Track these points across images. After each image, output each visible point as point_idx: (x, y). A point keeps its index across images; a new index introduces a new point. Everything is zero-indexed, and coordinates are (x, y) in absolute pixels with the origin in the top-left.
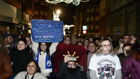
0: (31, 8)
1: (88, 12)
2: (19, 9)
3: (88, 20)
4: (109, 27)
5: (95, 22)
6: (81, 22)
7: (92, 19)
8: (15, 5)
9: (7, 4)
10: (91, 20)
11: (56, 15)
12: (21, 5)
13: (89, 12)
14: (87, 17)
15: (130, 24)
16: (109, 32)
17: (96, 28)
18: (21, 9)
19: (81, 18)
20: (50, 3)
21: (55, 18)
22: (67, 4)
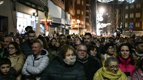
0: (72, 7)
1: (126, 9)
2: (63, 10)
3: (126, 17)
5: (135, 19)
6: (117, 20)
7: (132, 16)
8: (60, 6)
9: (55, 5)
11: (99, 14)
12: (64, 5)
13: (128, 8)
17: (136, 26)
18: (64, 9)
19: (117, 15)
20: (101, 2)
21: (98, 17)
22: (119, 3)
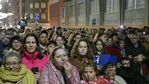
4: (63, 17)
5: (40, 10)
10: (36, 7)
14: (30, 4)
15: (91, 14)
16: (64, 22)
17: (42, 17)
